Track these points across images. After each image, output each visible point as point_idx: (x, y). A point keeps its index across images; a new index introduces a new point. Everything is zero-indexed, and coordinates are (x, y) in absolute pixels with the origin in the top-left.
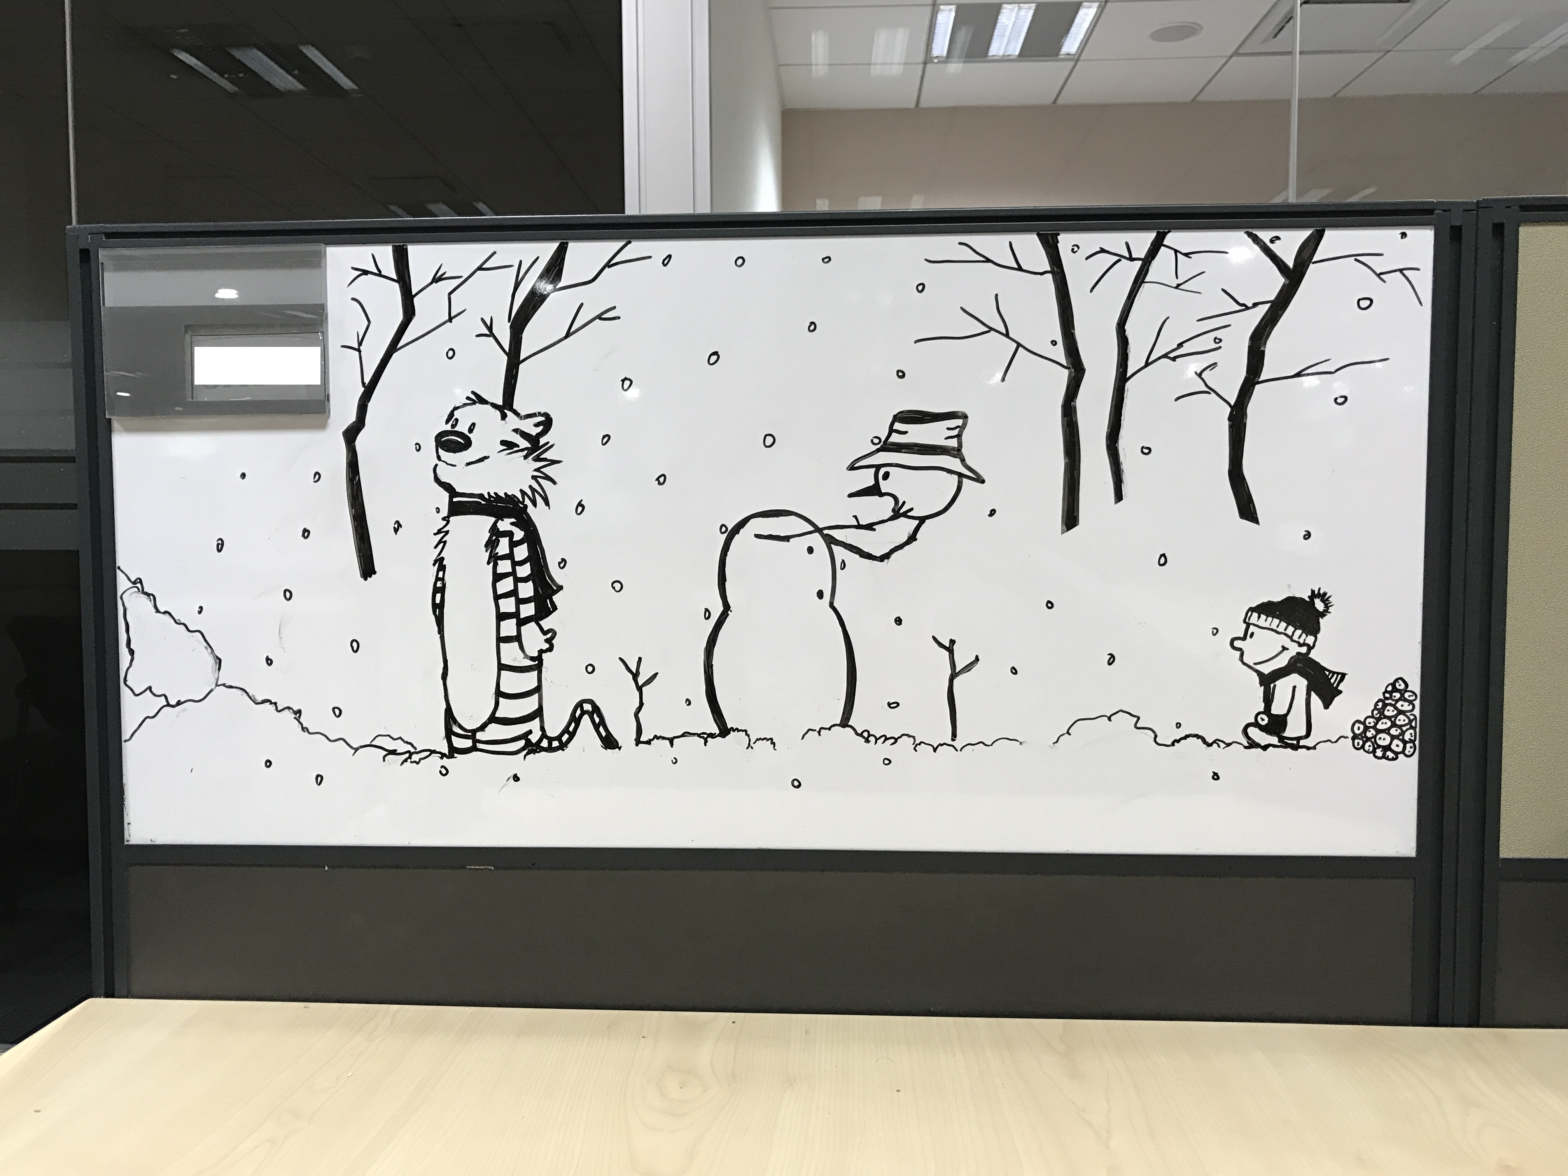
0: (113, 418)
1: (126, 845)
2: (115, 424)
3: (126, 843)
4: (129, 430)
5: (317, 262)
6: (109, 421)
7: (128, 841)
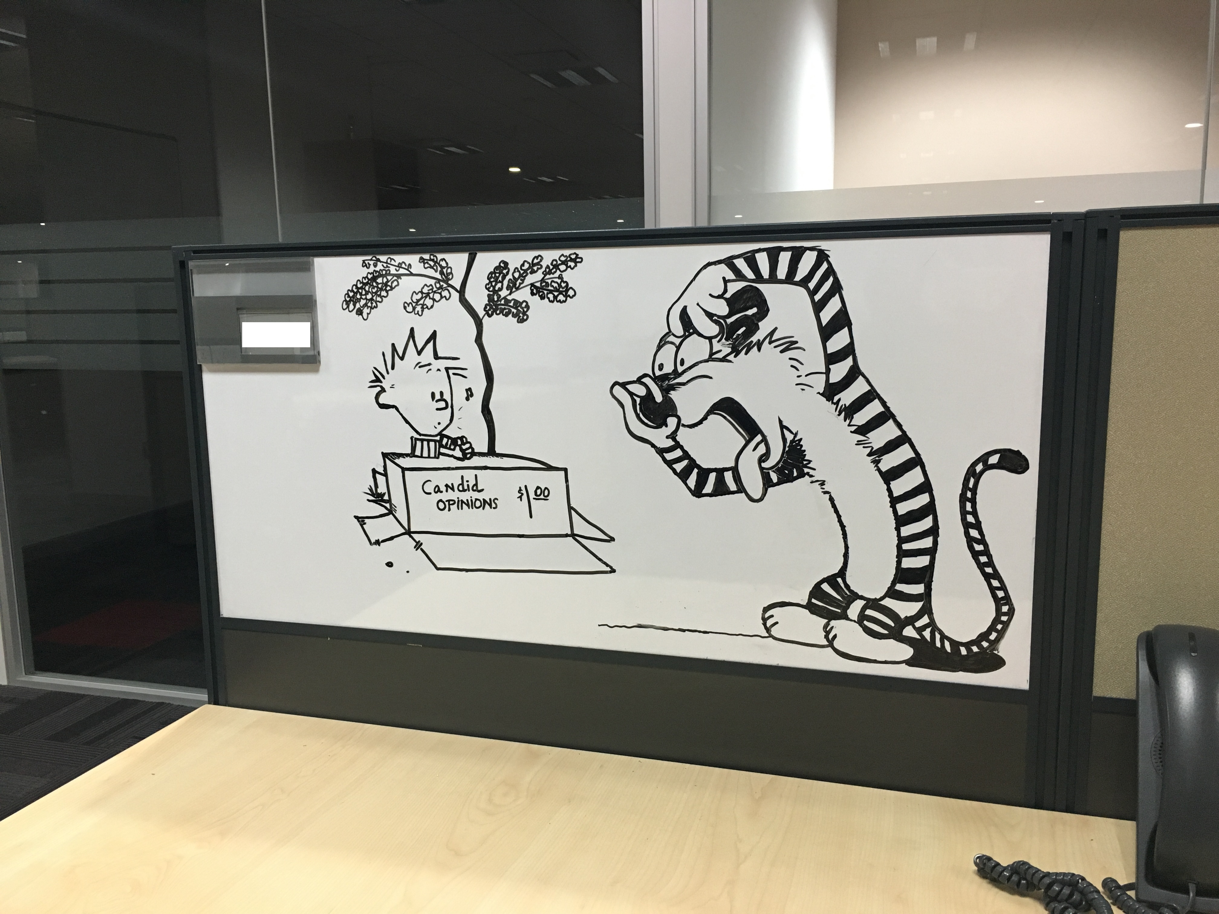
0: (202, 364)
1: (221, 617)
2: (204, 368)
3: (221, 616)
4: (211, 371)
5: (308, 268)
6: (200, 367)
7: (222, 615)
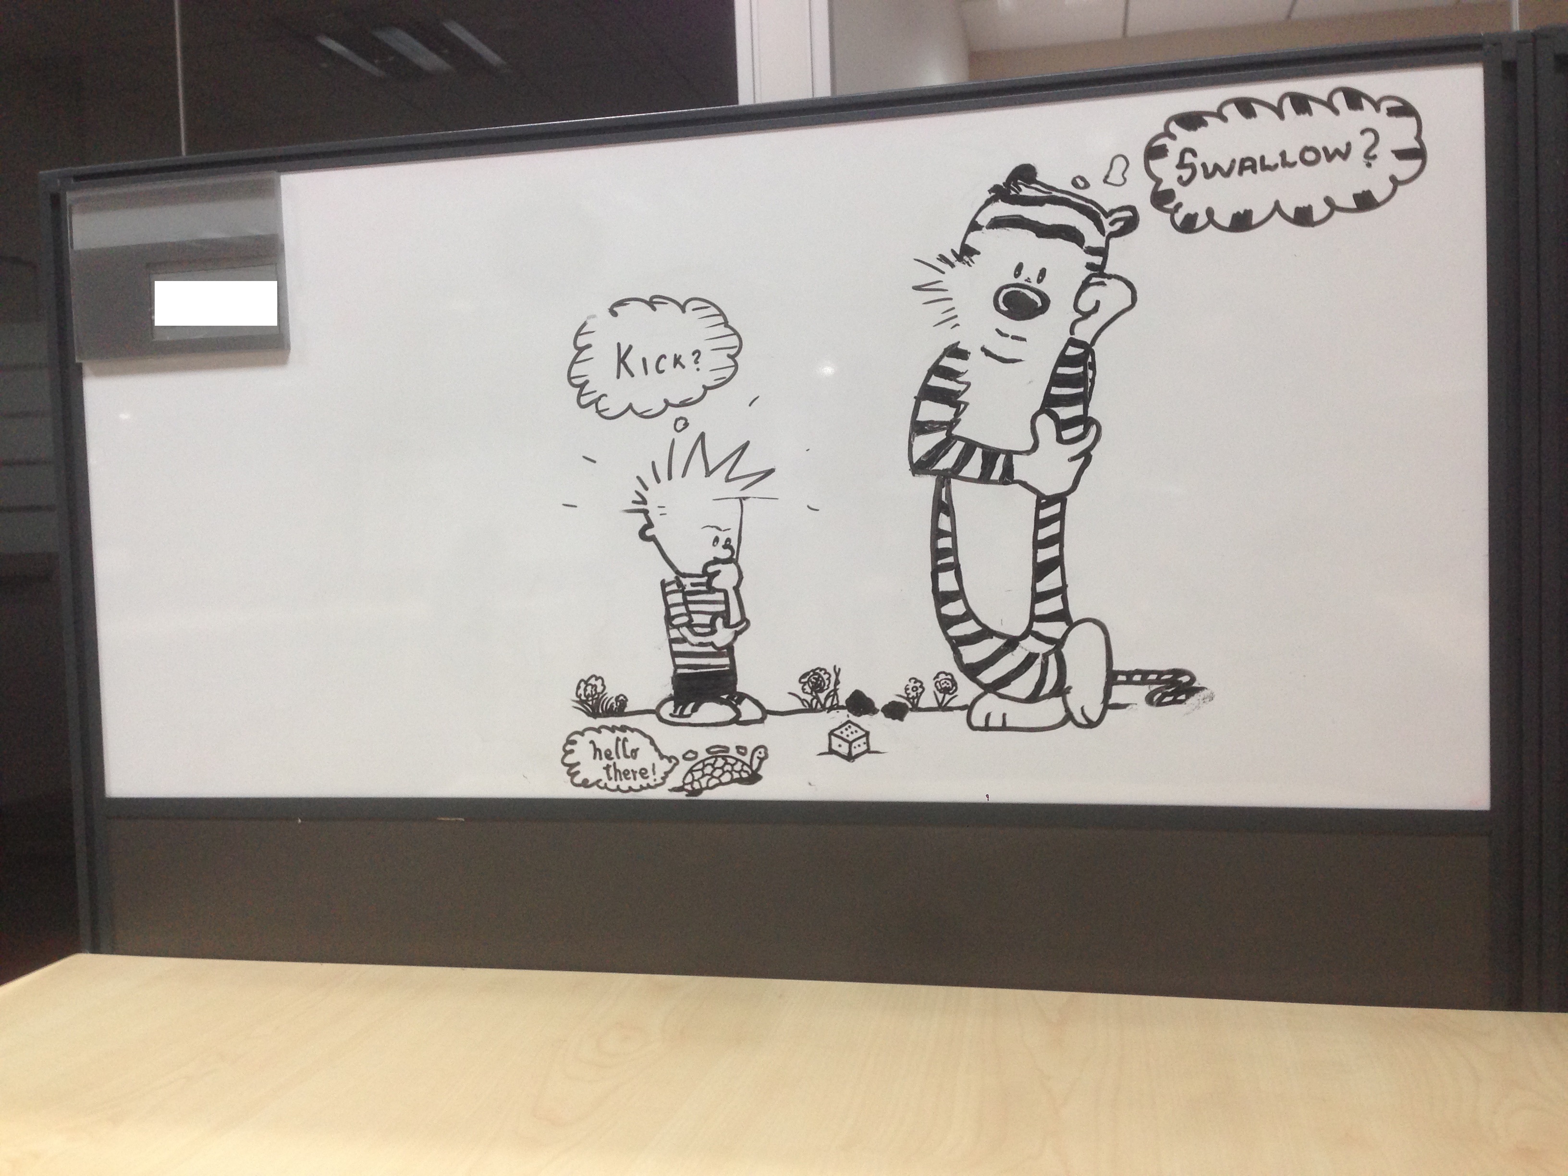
0: (83, 361)
2: (86, 369)
3: (107, 796)
4: (100, 374)
5: (270, 191)
6: (80, 367)
